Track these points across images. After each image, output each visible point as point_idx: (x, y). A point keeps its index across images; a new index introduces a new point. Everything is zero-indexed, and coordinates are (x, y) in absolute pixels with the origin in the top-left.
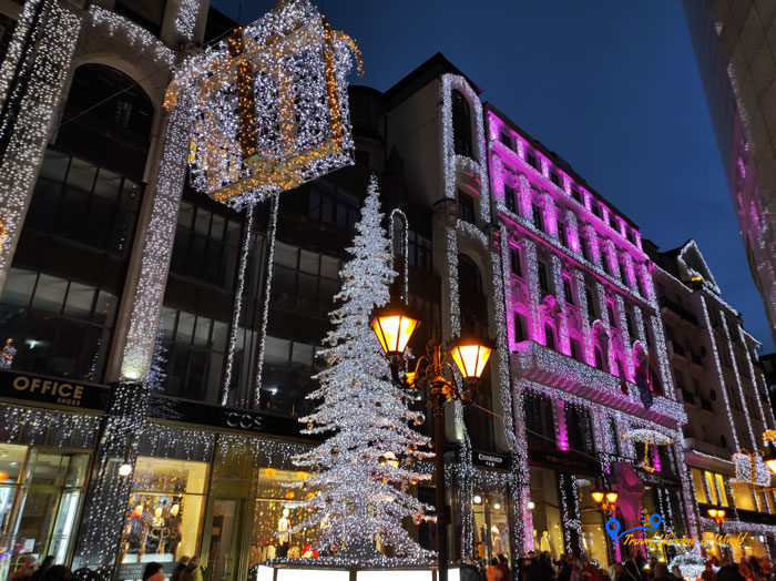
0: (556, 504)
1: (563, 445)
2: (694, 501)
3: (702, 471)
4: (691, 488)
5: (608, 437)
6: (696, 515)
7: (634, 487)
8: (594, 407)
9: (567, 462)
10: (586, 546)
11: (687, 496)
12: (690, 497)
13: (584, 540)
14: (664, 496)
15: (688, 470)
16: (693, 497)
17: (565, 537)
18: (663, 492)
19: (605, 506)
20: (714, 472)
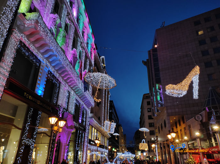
0: (21, 127)
1: (40, 92)
2: (88, 137)
3: (92, 127)
4: (88, 132)
5: (65, 100)
6: (87, 143)
7: (69, 127)
8: (63, 83)
9: (39, 102)
10: (34, 157)
11: (86, 135)
12: (87, 136)
13: (34, 153)
14: (80, 133)
15: (89, 125)
16: (88, 136)
17: (19, 150)
18: (80, 132)
19: (55, 128)
20: (95, 128)
